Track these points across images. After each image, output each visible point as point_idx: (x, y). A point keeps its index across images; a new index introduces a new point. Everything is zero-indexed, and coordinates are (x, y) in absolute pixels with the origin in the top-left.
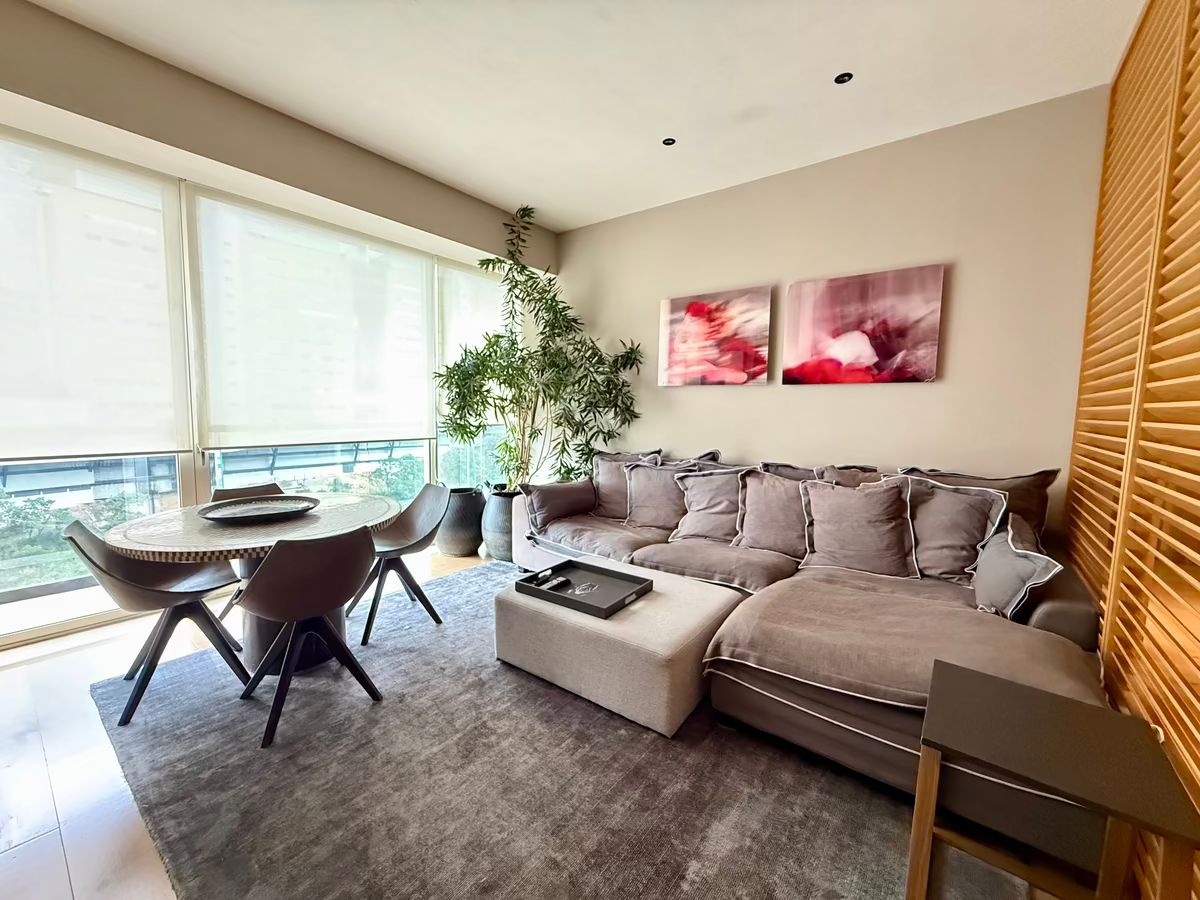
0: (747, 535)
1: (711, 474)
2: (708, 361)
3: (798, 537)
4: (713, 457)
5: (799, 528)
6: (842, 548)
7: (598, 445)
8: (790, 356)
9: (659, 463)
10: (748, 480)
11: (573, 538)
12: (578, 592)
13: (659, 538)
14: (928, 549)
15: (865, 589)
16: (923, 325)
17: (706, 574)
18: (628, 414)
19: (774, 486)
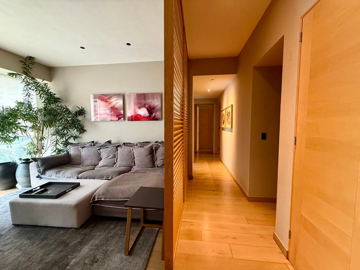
0: (118, 164)
1: (108, 147)
3: (131, 162)
4: (109, 142)
6: (141, 163)
9: (93, 145)
10: (118, 148)
11: (57, 174)
12: (49, 193)
13: (91, 168)
15: (143, 173)
17: (101, 178)
18: (82, 130)
19: (125, 149)
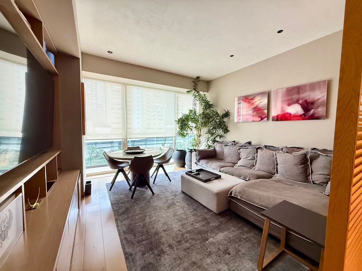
0: (257, 166)
1: (248, 148)
2: (249, 114)
3: (273, 168)
4: (250, 143)
5: (273, 165)
6: (286, 172)
7: (218, 139)
8: (274, 112)
9: (234, 144)
10: (258, 150)
11: (206, 164)
12: (200, 176)
13: (230, 165)
14: (315, 174)
15: (289, 185)
16: (320, 101)
17: (239, 176)
18: (226, 131)
19: (266, 152)
